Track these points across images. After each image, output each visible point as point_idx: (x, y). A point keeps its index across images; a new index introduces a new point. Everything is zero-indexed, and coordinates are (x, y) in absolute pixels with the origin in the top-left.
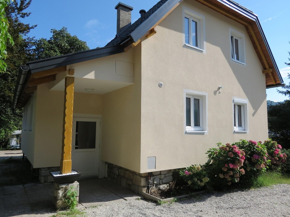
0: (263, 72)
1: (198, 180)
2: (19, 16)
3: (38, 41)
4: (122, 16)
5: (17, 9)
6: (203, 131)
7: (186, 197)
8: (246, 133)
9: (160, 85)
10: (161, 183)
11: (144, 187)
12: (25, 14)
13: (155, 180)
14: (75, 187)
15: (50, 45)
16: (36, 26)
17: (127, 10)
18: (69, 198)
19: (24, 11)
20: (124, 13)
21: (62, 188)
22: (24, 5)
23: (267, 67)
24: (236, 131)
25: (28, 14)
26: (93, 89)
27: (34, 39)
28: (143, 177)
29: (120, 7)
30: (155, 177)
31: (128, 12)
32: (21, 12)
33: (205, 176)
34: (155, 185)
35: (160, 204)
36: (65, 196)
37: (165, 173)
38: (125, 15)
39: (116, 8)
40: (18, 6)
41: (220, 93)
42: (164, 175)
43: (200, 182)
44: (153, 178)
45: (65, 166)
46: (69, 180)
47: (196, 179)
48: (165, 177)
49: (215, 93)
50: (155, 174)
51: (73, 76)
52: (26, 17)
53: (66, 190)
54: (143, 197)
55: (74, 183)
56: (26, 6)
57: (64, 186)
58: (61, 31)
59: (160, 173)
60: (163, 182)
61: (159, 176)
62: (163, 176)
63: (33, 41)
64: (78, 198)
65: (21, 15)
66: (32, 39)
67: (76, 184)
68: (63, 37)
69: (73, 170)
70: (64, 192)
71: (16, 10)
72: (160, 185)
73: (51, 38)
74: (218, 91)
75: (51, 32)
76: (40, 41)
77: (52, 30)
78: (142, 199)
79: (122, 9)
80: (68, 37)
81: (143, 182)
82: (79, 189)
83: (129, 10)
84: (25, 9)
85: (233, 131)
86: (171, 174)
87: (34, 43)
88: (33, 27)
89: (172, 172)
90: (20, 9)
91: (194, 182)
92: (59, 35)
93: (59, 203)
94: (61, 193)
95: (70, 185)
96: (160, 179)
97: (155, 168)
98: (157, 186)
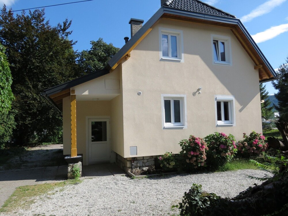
0: (255, 68)
1: (167, 163)
2: (63, 35)
3: (81, 53)
4: (135, 30)
5: (62, 30)
6: (183, 126)
7: (157, 176)
8: (232, 126)
9: (139, 94)
10: (144, 166)
11: (129, 168)
12: (68, 33)
13: (138, 163)
14: (78, 166)
15: (90, 56)
16: (76, 42)
17: (138, 23)
18: (74, 172)
19: (67, 31)
20: (136, 27)
21: (70, 166)
22: (66, 26)
23: (258, 63)
24: (219, 125)
25: (70, 33)
26: (98, 99)
27: (77, 52)
28: (128, 161)
29: (132, 22)
30: (139, 161)
31: (139, 25)
32: (65, 32)
33: (172, 161)
34: (138, 167)
35: (133, 179)
36: (72, 171)
37: (147, 159)
38: (137, 28)
39: (130, 23)
40: (62, 28)
41: (199, 93)
42: (147, 160)
43: (169, 165)
44: (137, 161)
45: (72, 153)
46: (75, 161)
47: (166, 163)
48: (148, 161)
49: (194, 94)
50: (139, 159)
51: (75, 94)
52: (69, 35)
53: (73, 167)
54: (127, 175)
55: (78, 163)
56: (68, 27)
57: (71, 165)
58: (98, 41)
59: (143, 158)
60: (146, 165)
61: (143, 160)
62: (145, 161)
63: (77, 54)
64: (81, 172)
65: (65, 34)
66: (76, 52)
67: (80, 163)
68: (101, 46)
69: (78, 155)
70: (72, 168)
71: (61, 32)
72: (144, 167)
73: (91, 49)
74: (198, 92)
75: (91, 44)
76: (82, 53)
77: (91, 41)
78: (126, 176)
79: (134, 24)
80: (104, 45)
81: (128, 165)
82: (81, 167)
83: (140, 23)
84: (67, 29)
85: (216, 125)
86: (153, 159)
87: (78, 55)
88: (74, 43)
89: (154, 158)
90: (64, 30)
91: (164, 165)
92: (97, 45)
93: (69, 175)
94: (69, 169)
95: (75, 164)
96: (143, 162)
97: (137, 155)
98: (141, 168)
